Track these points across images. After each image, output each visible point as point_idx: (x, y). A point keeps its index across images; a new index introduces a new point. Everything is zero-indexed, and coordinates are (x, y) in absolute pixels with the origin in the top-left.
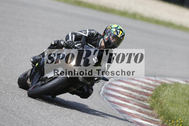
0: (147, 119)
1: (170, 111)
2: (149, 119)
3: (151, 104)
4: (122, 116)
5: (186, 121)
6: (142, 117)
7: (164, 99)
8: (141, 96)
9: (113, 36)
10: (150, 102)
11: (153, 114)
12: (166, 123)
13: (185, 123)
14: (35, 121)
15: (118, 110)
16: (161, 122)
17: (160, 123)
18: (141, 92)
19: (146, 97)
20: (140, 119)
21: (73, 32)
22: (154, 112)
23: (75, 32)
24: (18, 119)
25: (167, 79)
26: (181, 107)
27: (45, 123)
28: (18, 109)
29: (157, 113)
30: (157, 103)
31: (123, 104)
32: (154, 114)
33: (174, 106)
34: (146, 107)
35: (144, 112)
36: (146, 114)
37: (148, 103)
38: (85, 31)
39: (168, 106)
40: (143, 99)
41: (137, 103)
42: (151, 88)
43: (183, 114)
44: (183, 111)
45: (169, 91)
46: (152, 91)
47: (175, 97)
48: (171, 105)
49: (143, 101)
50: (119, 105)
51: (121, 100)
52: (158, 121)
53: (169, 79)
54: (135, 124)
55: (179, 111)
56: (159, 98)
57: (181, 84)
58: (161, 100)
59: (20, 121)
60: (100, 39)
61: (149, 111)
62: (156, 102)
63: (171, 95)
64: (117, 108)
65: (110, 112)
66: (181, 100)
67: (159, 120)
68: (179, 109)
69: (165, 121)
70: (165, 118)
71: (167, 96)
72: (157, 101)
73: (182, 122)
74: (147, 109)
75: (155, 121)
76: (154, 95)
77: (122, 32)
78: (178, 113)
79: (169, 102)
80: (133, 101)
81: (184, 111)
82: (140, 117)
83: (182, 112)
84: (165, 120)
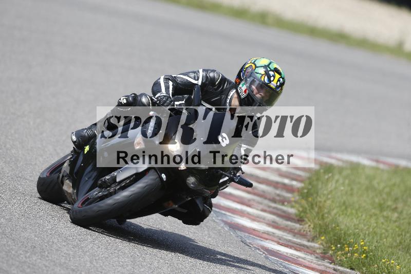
0: (290, 244)
1: (340, 225)
2: (295, 243)
3: (299, 211)
4: (236, 236)
5: (375, 246)
6: (280, 239)
7: (328, 199)
8: (278, 192)
9: (259, 84)
10: (297, 206)
11: (302, 231)
12: (331, 252)
13: (372, 252)
14: (46, 246)
15: (226, 223)
16: (320, 248)
17: (318, 251)
18: (277, 183)
19: (288, 195)
20: (276, 244)
21: (168, 76)
22: (306, 228)
23: (173, 76)
24: (10, 243)
25: (334, 154)
26: (364, 216)
27: (67, 250)
28: (10, 220)
29: (311, 230)
30: (312, 208)
31: (238, 210)
32: (305, 232)
33: (348, 214)
34: (287, 217)
35: (282, 226)
36: (288, 232)
37: (292, 207)
38: (194, 72)
39: (336, 215)
40: (281, 198)
41: (270, 207)
42: (300, 176)
43: (367, 232)
44: (368, 225)
45: (337, 181)
46: (301, 181)
47: (352, 195)
48: (343, 211)
49: (281, 203)
50: (229, 212)
51: (234, 201)
52: (314, 246)
53: (339, 156)
54: (264, 253)
55: (360, 226)
56: (316, 197)
57: (364, 167)
58: (320, 202)
59: (14, 247)
60: (229, 91)
61: (294, 226)
62: (309, 207)
63: (342, 190)
64: (225, 219)
65: (210, 227)
66: (365, 201)
67: (317, 245)
68: (360, 220)
69: (330, 248)
70: (329, 241)
71: (333, 193)
72: (312, 205)
73: (365, 250)
74: (291, 221)
75: (308, 247)
76: (306, 191)
77: (280, 76)
78: (357, 229)
79: (338, 204)
80: (261, 203)
81: (370, 226)
82: (276, 239)
83: (365, 228)
84: (330, 245)
